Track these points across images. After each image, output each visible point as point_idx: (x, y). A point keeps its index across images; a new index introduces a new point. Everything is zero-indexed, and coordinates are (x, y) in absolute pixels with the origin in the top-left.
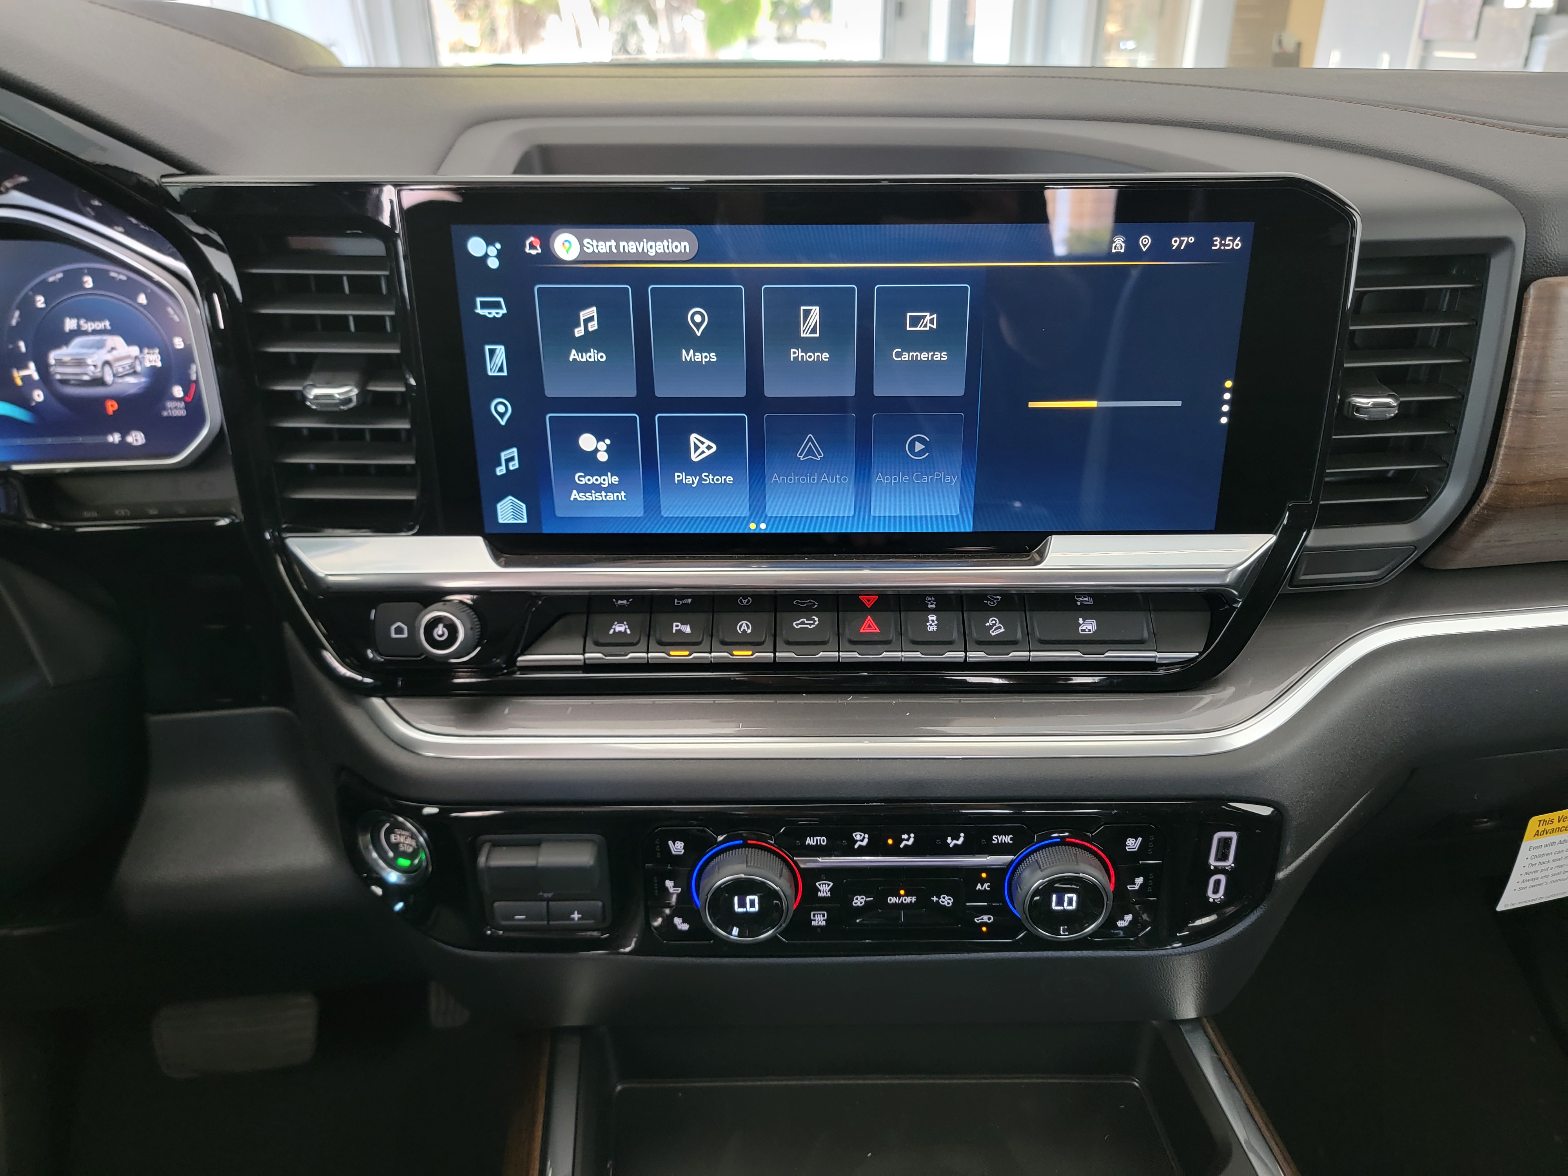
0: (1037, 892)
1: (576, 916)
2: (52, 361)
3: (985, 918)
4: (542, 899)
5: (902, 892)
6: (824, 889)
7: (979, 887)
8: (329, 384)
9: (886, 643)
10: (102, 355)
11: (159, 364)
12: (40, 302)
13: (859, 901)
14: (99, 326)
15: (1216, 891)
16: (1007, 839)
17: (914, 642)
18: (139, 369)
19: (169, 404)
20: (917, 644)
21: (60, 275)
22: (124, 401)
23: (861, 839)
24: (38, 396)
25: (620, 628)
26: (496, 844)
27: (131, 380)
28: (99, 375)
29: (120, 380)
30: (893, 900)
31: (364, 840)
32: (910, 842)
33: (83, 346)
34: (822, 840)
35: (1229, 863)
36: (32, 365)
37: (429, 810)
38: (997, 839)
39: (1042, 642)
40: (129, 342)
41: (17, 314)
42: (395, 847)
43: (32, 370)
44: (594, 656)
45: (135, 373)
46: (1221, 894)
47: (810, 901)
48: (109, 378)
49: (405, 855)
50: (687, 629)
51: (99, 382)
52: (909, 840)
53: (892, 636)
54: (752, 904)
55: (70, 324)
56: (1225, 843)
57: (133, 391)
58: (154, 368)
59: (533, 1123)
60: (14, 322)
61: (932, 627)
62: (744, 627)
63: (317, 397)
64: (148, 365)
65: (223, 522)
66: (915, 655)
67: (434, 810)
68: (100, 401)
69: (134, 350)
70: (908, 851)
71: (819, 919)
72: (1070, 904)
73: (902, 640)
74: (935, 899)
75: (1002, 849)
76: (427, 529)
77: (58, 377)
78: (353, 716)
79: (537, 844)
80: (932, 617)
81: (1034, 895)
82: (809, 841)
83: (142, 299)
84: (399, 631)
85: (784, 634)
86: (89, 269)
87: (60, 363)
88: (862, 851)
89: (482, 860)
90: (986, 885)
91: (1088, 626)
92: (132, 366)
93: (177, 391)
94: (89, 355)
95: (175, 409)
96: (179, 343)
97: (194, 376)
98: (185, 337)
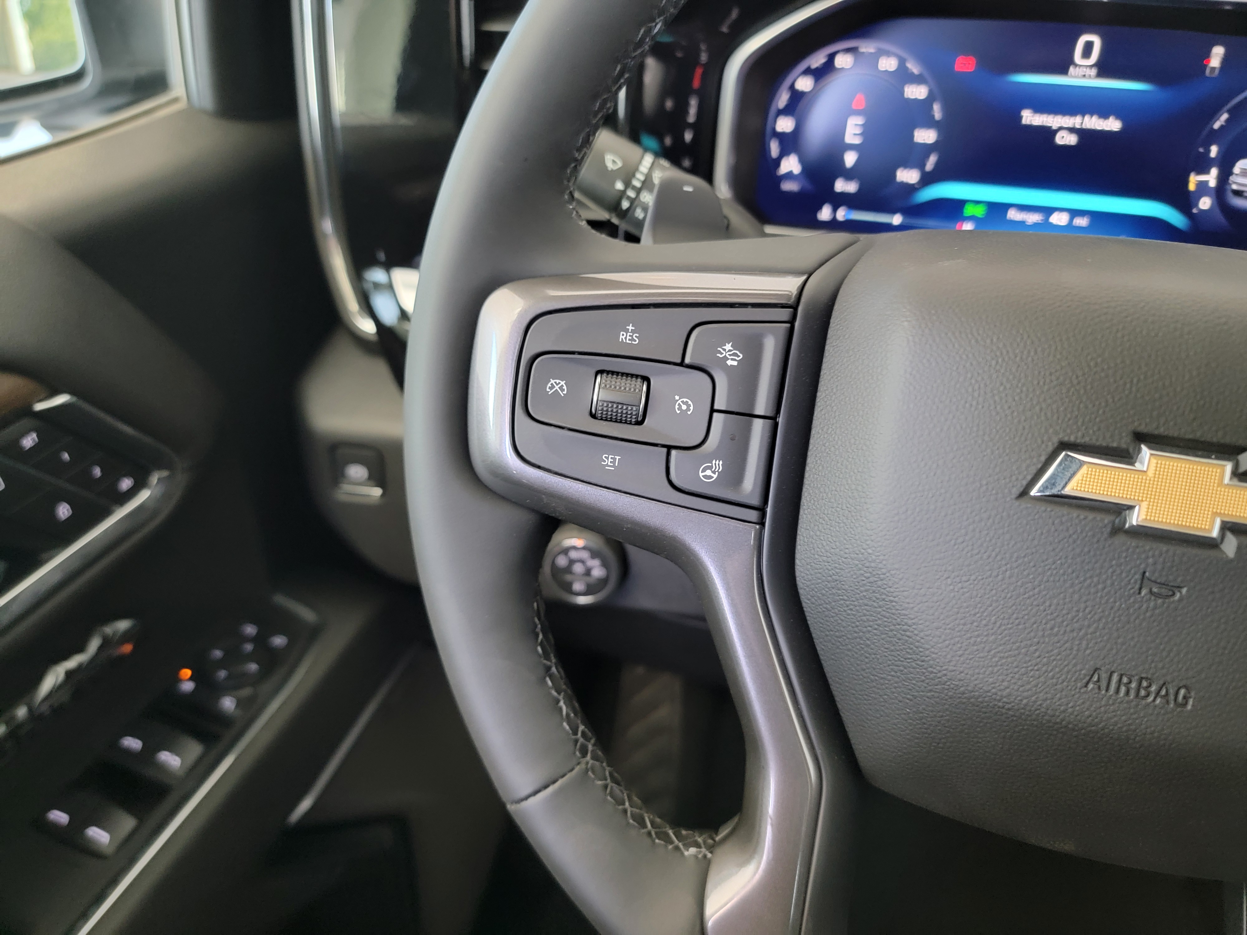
2: (1238, 170)
24: (1205, 203)
36: (1214, 172)
41: (1225, 116)
43: (1211, 178)
60: (1217, 126)
87: (1243, 173)
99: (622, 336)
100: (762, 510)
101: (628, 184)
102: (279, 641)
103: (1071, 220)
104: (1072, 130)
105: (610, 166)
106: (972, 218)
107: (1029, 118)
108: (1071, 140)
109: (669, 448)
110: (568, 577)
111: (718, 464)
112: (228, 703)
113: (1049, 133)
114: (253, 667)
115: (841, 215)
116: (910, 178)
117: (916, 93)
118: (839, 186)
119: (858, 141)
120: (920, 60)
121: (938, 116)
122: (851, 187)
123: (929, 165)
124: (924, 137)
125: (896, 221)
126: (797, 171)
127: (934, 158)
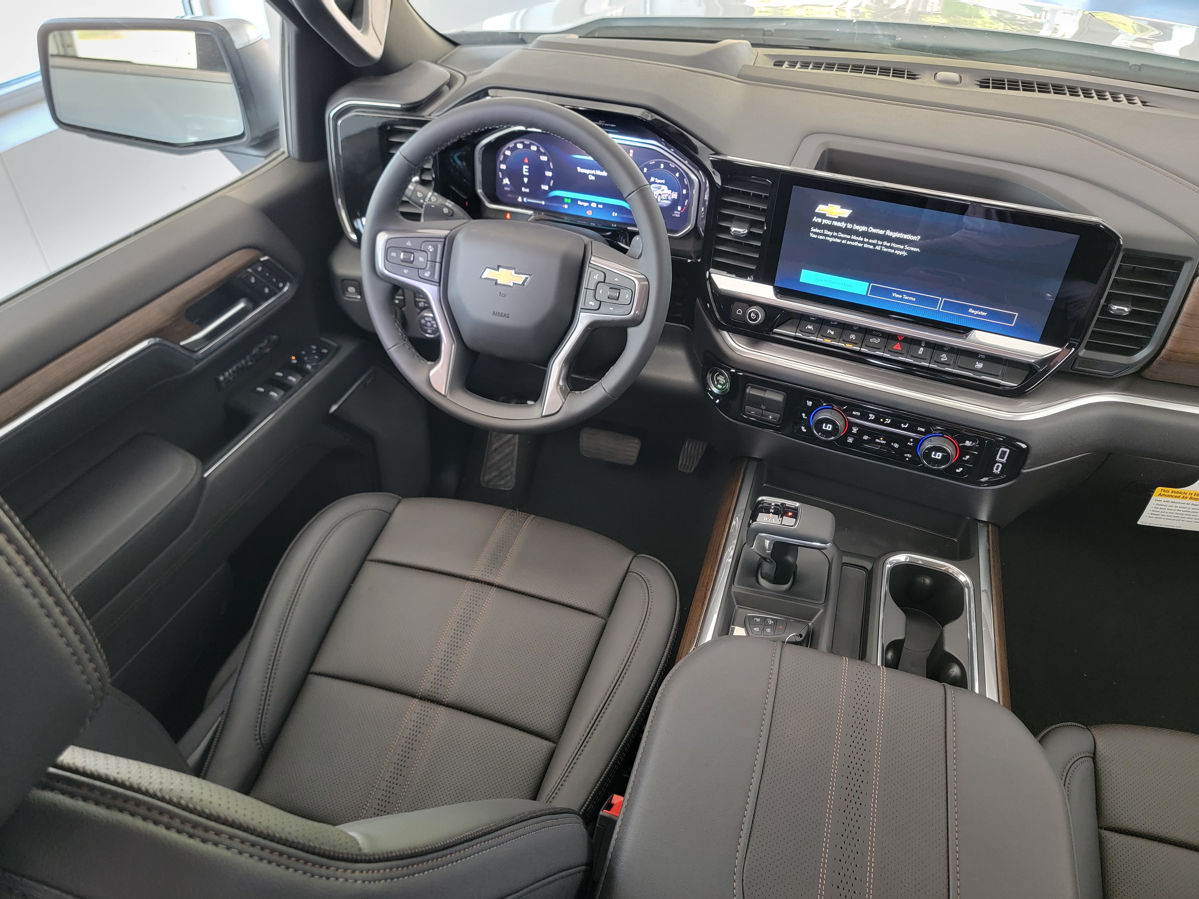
0: (927, 449)
1: (771, 417)
3: (908, 455)
4: (761, 409)
5: (882, 439)
6: (855, 430)
7: (909, 443)
8: (739, 227)
9: (901, 354)
10: (659, 192)
11: (676, 198)
12: (645, 170)
13: (866, 437)
14: (661, 181)
15: (997, 469)
16: (923, 430)
17: (912, 356)
18: (669, 198)
19: (675, 212)
20: (912, 357)
21: (654, 162)
23: (872, 417)
25: (810, 327)
26: (752, 387)
27: (666, 202)
28: (657, 198)
29: (662, 201)
30: (878, 441)
31: (709, 376)
32: (888, 422)
33: (655, 187)
34: (858, 414)
35: (1004, 460)
37: (733, 371)
38: (919, 429)
39: (959, 367)
40: (669, 189)
42: (718, 381)
44: (799, 335)
45: (668, 199)
46: (998, 471)
47: (849, 433)
48: (659, 200)
49: (720, 384)
50: (832, 333)
52: (888, 421)
53: (904, 352)
54: (829, 428)
55: (652, 179)
56: (1004, 453)
57: (665, 205)
58: (674, 199)
59: (738, 481)
61: (920, 352)
62: (853, 337)
63: (735, 231)
64: (673, 197)
65: (689, 261)
66: (911, 361)
67: (734, 371)
69: (670, 191)
70: (887, 425)
71: (850, 440)
72: (938, 456)
73: (908, 354)
74: (892, 444)
75: (920, 433)
76: (756, 280)
78: (716, 335)
79: (765, 390)
80: (922, 349)
81: (926, 450)
82: (854, 413)
83: (677, 175)
84: (739, 312)
85: (866, 342)
86: (664, 162)
88: (871, 421)
89: (748, 391)
90: (911, 444)
91: (979, 365)
92: (668, 197)
93: (679, 208)
94: (656, 191)
95: (677, 214)
96: (684, 192)
97: (686, 204)
98: (687, 190)
99: (408, 244)
100: (440, 283)
101: (424, 201)
102: (325, 351)
103: (597, 206)
104: (593, 175)
106: (567, 203)
107: (579, 170)
108: (593, 178)
109: (418, 269)
110: (426, 328)
111: (429, 272)
112: (309, 367)
113: (586, 175)
114: (316, 357)
115: (525, 200)
116: (545, 187)
117: (544, 158)
118: (523, 189)
119: (527, 174)
120: (544, 147)
121: (552, 167)
122: (527, 190)
123: (551, 184)
124: (549, 174)
125: (543, 203)
126: (509, 183)
127: (552, 182)
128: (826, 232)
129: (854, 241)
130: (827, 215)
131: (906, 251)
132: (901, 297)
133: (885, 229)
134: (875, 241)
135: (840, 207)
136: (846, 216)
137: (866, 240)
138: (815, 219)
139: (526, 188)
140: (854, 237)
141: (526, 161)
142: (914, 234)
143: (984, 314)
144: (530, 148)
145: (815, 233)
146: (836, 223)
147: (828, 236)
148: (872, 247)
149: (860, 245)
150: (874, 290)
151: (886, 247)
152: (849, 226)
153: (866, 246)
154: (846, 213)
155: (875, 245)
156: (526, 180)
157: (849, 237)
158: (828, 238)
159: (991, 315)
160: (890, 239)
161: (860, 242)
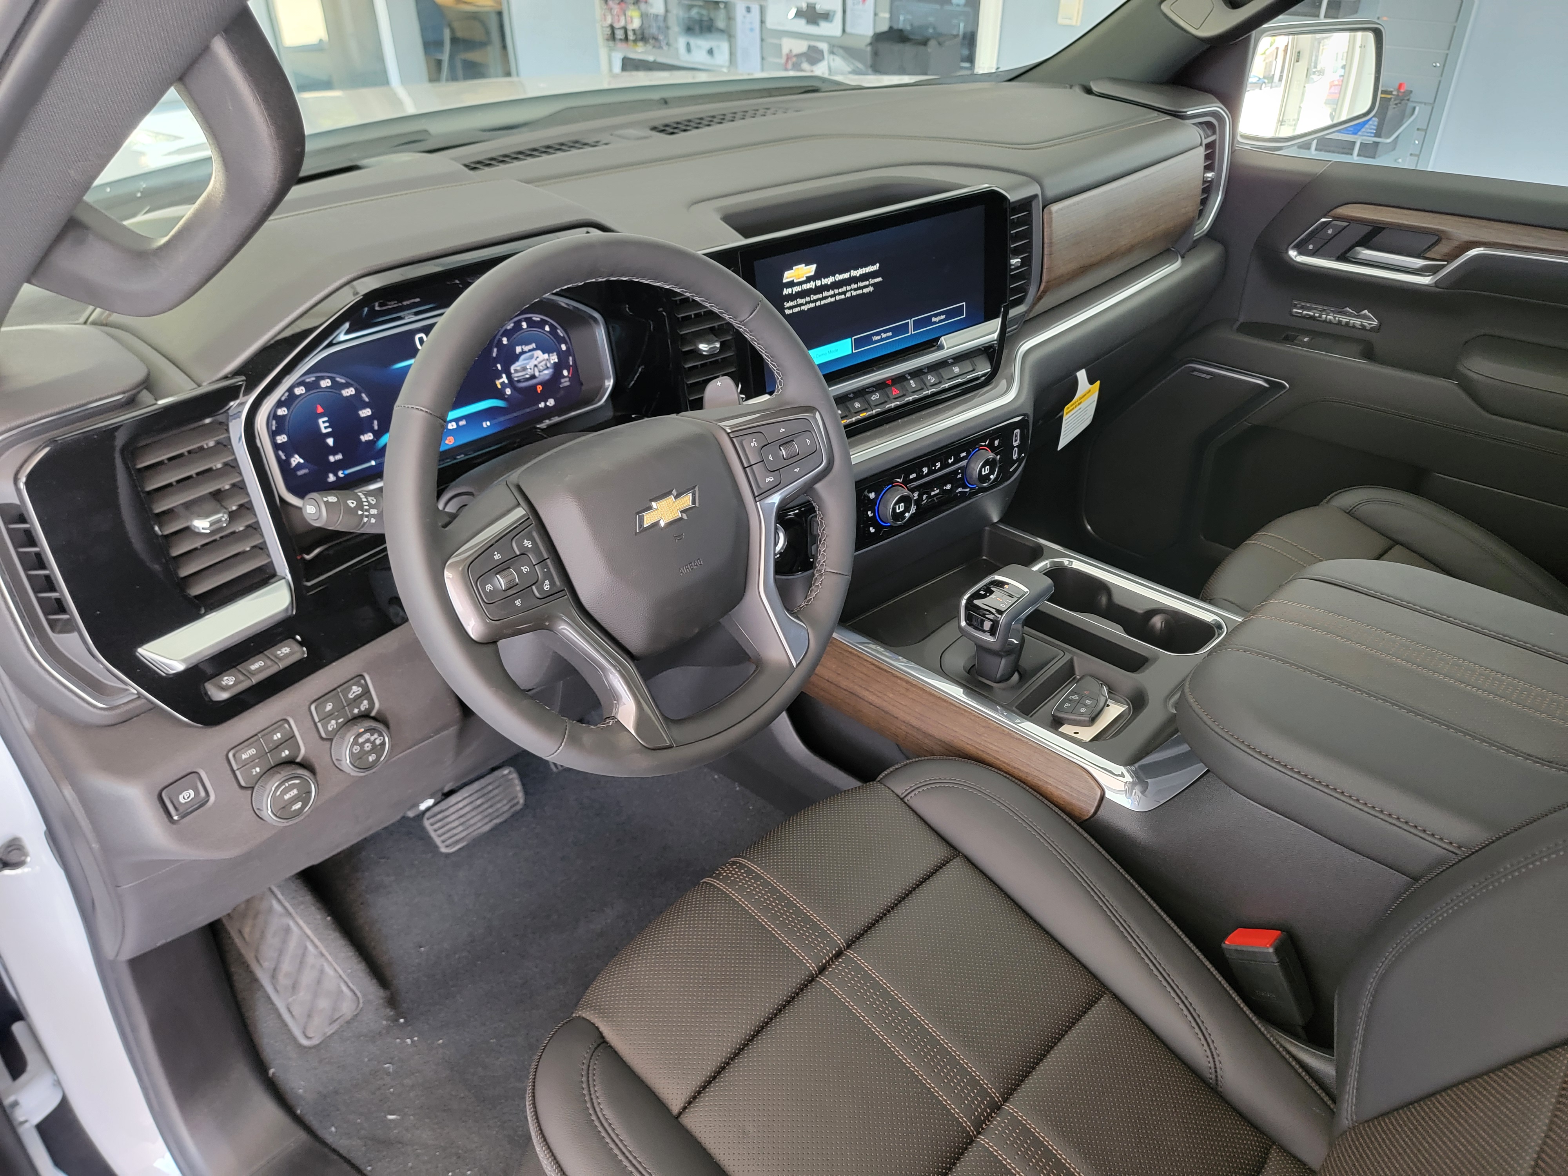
2: (512, 371)
3: (960, 490)
5: (935, 489)
7: (958, 477)
8: (706, 343)
9: (904, 395)
10: (534, 362)
11: (556, 360)
12: (505, 341)
13: (924, 498)
14: (531, 347)
15: (1016, 454)
16: (966, 453)
17: (912, 392)
18: (549, 365)
19: (563, 380)
21: (512, 325)
22: (543, 384)
23: (925, 470)
24: (508, 391)
27: (546, 372)
28: (532, 373)
29: (541, 374)
30: (933, 493)
32: (939, 466)
33: (525, 360)
35: (1018, 442)
36: (504, 376)
38: (962, 455)
39: (945, 380)
40: (544, 353)
41: (495, 350)
43: (504, 379)
45: (547, 368)
48: (537, 374)
51: (533, 377)
53: (904, 392)
54: (902, 507)
55: (518, 349)
57: (547, 377)
58: (555, 363)
60: (495, 355)
61: (914, 386)
62: (857, 405)
64: (552, 362)
66: (916, 397)
68: (534, 387)
69: (546, 356)
70: (938, 470)
72: (987, 470)
73: (908, 393)
74: (945, 488)
75: (964, 458)
77: (516, 379)
80: (912, 382)
82: (913, 476)
83: (547, 328)
85: (870, 403)
87: (516, 371)
88: (926, 475)
90: (960, 475)
91: (956, 370)
92: (546, 365)
93: (565, 373)
94: (528, 364)
95: (565, 382)
96: (564, 347)
97: (571, 363)
98: (566, 344)
99: (496, 557)
100: (563, 591)
103: (458, 424)
105: (352, 506)
109: (530, 587)
111: (547, 582)
115: (341, 474)
116: (368, 437)
117: (349, 392)
118: (332, 459)
119: (330, 430)
120: (343, 375)
121: (367, 400)
122: (339, 457)
123: (376, 427)
124: (366, 413)
125: (373, 463)
126: (302, 461)
127: (376, 422)
128: (800, 301)
129: (826, 298)
130: (795, 281)
131: (872, 285)
132: (879, 337)
133: (848, 271)
134: (844, 289)
135: (803, 265)
136: (813, 273)
137: (836, 291)
138: (786, 291)
139: (334, 454)
140: (825, 294)
141: (320, 410)
142: (873, 264)
143: (943, 317)
144: (319, 387)
145: (790, 308)
146: (806, 286)
147: (802, 305)
148: (843, 297)
149: (833, 299)
150: (858, 344)
151: (855, 290)
152: (818, 283)
153: (838, 298)
154: (811, 269)
155: (844, 293)
156: (330, 441)
157: (820, 296)
158: (803, 308)
159: (949, 314)
160: (854, 280)
161: (832, 296)
